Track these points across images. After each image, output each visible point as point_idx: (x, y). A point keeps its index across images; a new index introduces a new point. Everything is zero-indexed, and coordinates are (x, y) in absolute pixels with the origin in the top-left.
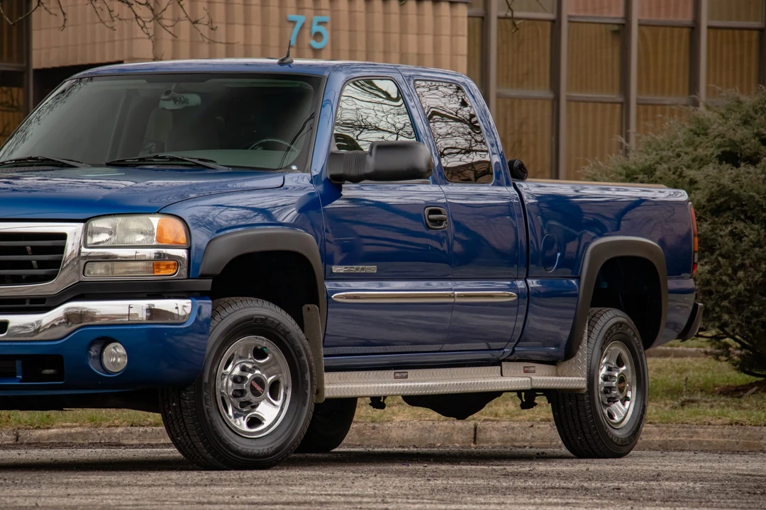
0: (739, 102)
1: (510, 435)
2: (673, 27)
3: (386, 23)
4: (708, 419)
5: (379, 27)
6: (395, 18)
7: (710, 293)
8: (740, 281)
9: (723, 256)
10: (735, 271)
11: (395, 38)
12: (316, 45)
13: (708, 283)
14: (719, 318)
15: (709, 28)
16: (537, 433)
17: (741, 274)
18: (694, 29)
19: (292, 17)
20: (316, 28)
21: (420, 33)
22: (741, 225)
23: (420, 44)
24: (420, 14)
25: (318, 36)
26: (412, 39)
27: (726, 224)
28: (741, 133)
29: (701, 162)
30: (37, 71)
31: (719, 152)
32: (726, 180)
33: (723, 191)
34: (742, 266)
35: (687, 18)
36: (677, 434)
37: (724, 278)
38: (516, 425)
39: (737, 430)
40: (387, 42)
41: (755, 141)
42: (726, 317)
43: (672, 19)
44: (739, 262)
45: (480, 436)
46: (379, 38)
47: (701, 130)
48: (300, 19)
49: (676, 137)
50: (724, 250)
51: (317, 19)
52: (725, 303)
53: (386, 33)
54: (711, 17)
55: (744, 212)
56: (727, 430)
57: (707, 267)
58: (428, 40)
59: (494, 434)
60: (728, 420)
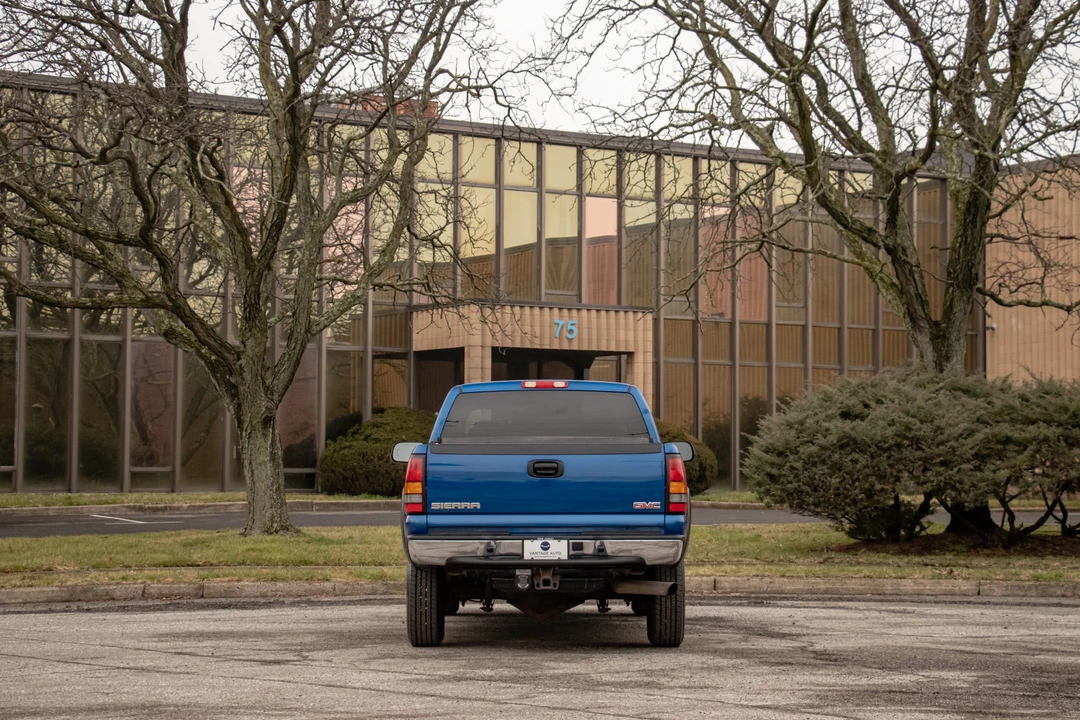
0: (849, 383)
1: (736, 585)
2: (758, 324)
3: (608, 324)
4: (851, 574)
5: (604, 326)
6: (613, 321)
7: (839, 495)
8: (856, 488)
9: (847, 474)
10: (853, 482)
11: (613, 332)
12: (570, 336)
13: (838, 489)
14: (844, 509)
15: (777, 324)
16: (752, 583)
17: (857, 484)
18: (768, 325)
19: (557, 321)
20: (570, 327)
21: (626, 329)
22: (857, 456)
23: (626, 335)
24: (626, 318)
25: (571, 331)
26: (622, 332)
27: (848, 454)
28: (853, 401)
29: (829, 418)
30: (416, 353)
31: (839, 412)
32: (847, 429)
33: (846, 436)
34: (858, 479)
35: (764, 319)
36: (834, 584)
37: (847, 486)
38: (739, 579)
39: (869, 581)
40: (608, 334)
41: (861, 405)
42: (848, 508)
43: (758, 320)
44: (855, 477)
45: (718, 585)
46: (604, 332)
47: (828, 398)
48: (561, 323)
49: (812, 403)
50: (847, 470)
51: (570, 322)
52: (848, 501)
53: (608, 329)
54: (778, 318)
55: (858, 448)
56: (863, 581)
57: (838, 480)
58: (631, 333)
59: (727, 585)
60: (863, 575)
